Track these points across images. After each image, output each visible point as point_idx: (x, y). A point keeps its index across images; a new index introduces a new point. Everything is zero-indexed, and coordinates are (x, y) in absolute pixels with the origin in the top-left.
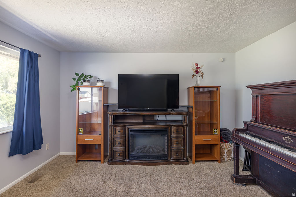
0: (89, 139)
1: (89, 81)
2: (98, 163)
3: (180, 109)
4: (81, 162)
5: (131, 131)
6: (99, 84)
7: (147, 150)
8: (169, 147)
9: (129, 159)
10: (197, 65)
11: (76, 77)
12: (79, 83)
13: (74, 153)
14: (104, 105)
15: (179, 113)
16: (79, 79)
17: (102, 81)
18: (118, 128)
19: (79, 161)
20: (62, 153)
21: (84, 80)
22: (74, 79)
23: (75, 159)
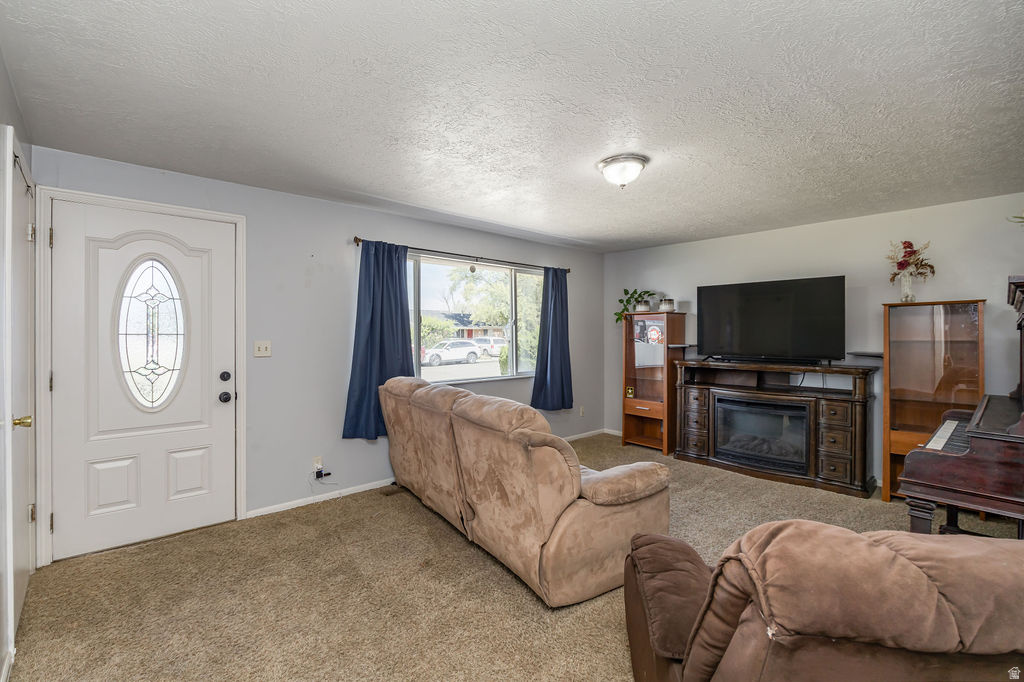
0: (644, 407)
1: (647, 303)
2: (659, 453)
3: (848, 361)
4: (630, 447)
5: (720, 400)
6: (664, 307)
7: (756, 446)
8: (812, 449)
9: (714, 457)
10: (908, 245)
11: (625, 298)
12: (630, 308)
13: (619, 433)
14: (668, 348)
15: (844, 372)
16: (628, 301)
17: (671, 301)
18: (694, 393)
19: (629, 444)
20: (607, 431)
21: (638, 302)
22: (621, 301)
23: (621, 441)
